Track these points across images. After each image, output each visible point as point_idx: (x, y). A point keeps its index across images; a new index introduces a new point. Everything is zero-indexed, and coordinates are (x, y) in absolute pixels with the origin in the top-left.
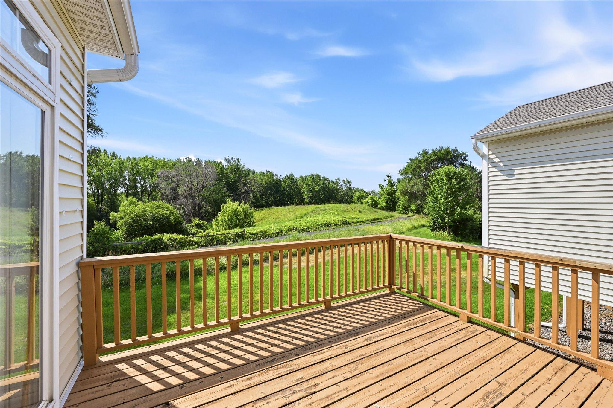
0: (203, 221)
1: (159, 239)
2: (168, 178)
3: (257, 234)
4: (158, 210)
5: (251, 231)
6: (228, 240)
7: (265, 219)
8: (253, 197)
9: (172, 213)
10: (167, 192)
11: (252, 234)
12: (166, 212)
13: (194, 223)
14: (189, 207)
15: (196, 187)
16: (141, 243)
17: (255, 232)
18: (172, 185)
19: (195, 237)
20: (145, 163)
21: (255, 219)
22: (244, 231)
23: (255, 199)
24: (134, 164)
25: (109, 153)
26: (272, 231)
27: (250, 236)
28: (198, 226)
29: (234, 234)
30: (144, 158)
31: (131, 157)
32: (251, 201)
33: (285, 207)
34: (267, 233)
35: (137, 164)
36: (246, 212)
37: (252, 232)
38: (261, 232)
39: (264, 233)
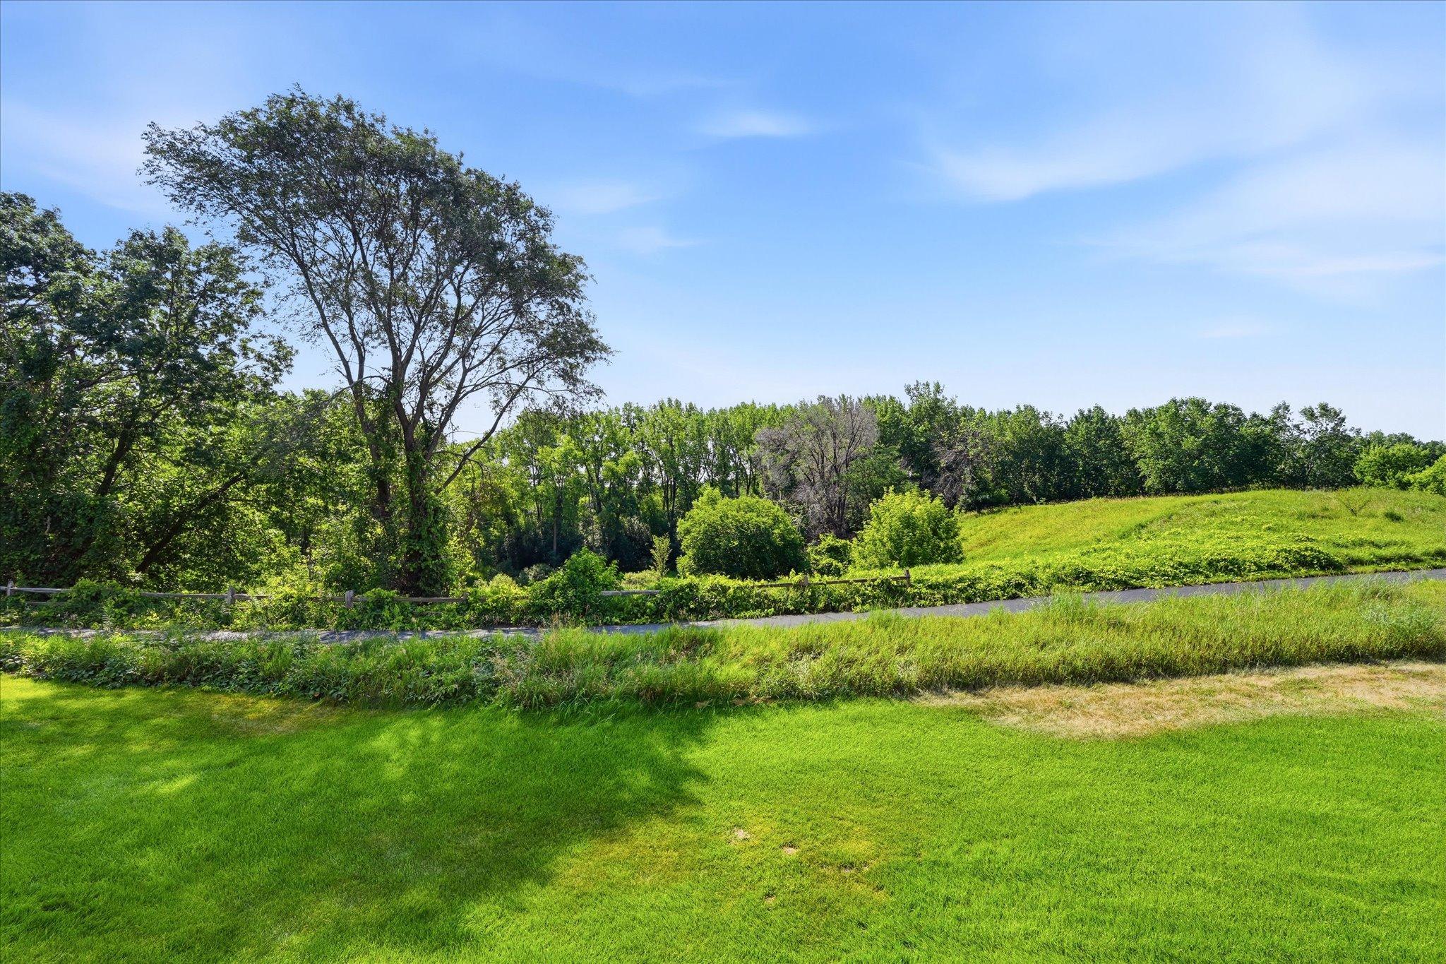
0: (843, 541)
1: (690, 586)
2: (778, 446)
3: (947, 585)
4: (749, 515)
5: (927, 577)
6: (858, 600)
7: (1006, 537)
8: (973, 479)
9: (776, 521)
10: (773, 475)
11: (930, 587)
12: (765, 520)
13: (823, 545)
14: (817, 507)
15: (832, 460)
16: (653, 595)
17: (941, 580)
18: (783, 460)
19: (775, 586)
20: (740, 418)
21: (963, 539)
22: (908, 577)
23: (978, 484)
24: (721, 422)
25: (683, 406)
26: (997, 579)
27: (924, 590)
28: (833, 551)
29: (876, 583)
30: (738, 408)
31: (717, 409)
32: (967, 490)
33: (1071, 503)
34: (980, 586)
35: (726, 421)
36: (935, 521)
37: (933, 580)
38: (961, 580)
39: (969, 585)
